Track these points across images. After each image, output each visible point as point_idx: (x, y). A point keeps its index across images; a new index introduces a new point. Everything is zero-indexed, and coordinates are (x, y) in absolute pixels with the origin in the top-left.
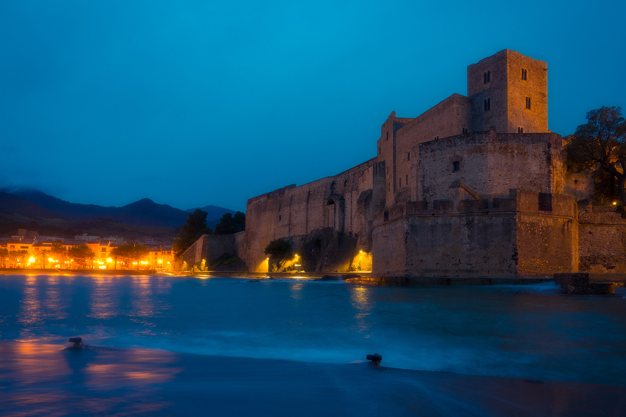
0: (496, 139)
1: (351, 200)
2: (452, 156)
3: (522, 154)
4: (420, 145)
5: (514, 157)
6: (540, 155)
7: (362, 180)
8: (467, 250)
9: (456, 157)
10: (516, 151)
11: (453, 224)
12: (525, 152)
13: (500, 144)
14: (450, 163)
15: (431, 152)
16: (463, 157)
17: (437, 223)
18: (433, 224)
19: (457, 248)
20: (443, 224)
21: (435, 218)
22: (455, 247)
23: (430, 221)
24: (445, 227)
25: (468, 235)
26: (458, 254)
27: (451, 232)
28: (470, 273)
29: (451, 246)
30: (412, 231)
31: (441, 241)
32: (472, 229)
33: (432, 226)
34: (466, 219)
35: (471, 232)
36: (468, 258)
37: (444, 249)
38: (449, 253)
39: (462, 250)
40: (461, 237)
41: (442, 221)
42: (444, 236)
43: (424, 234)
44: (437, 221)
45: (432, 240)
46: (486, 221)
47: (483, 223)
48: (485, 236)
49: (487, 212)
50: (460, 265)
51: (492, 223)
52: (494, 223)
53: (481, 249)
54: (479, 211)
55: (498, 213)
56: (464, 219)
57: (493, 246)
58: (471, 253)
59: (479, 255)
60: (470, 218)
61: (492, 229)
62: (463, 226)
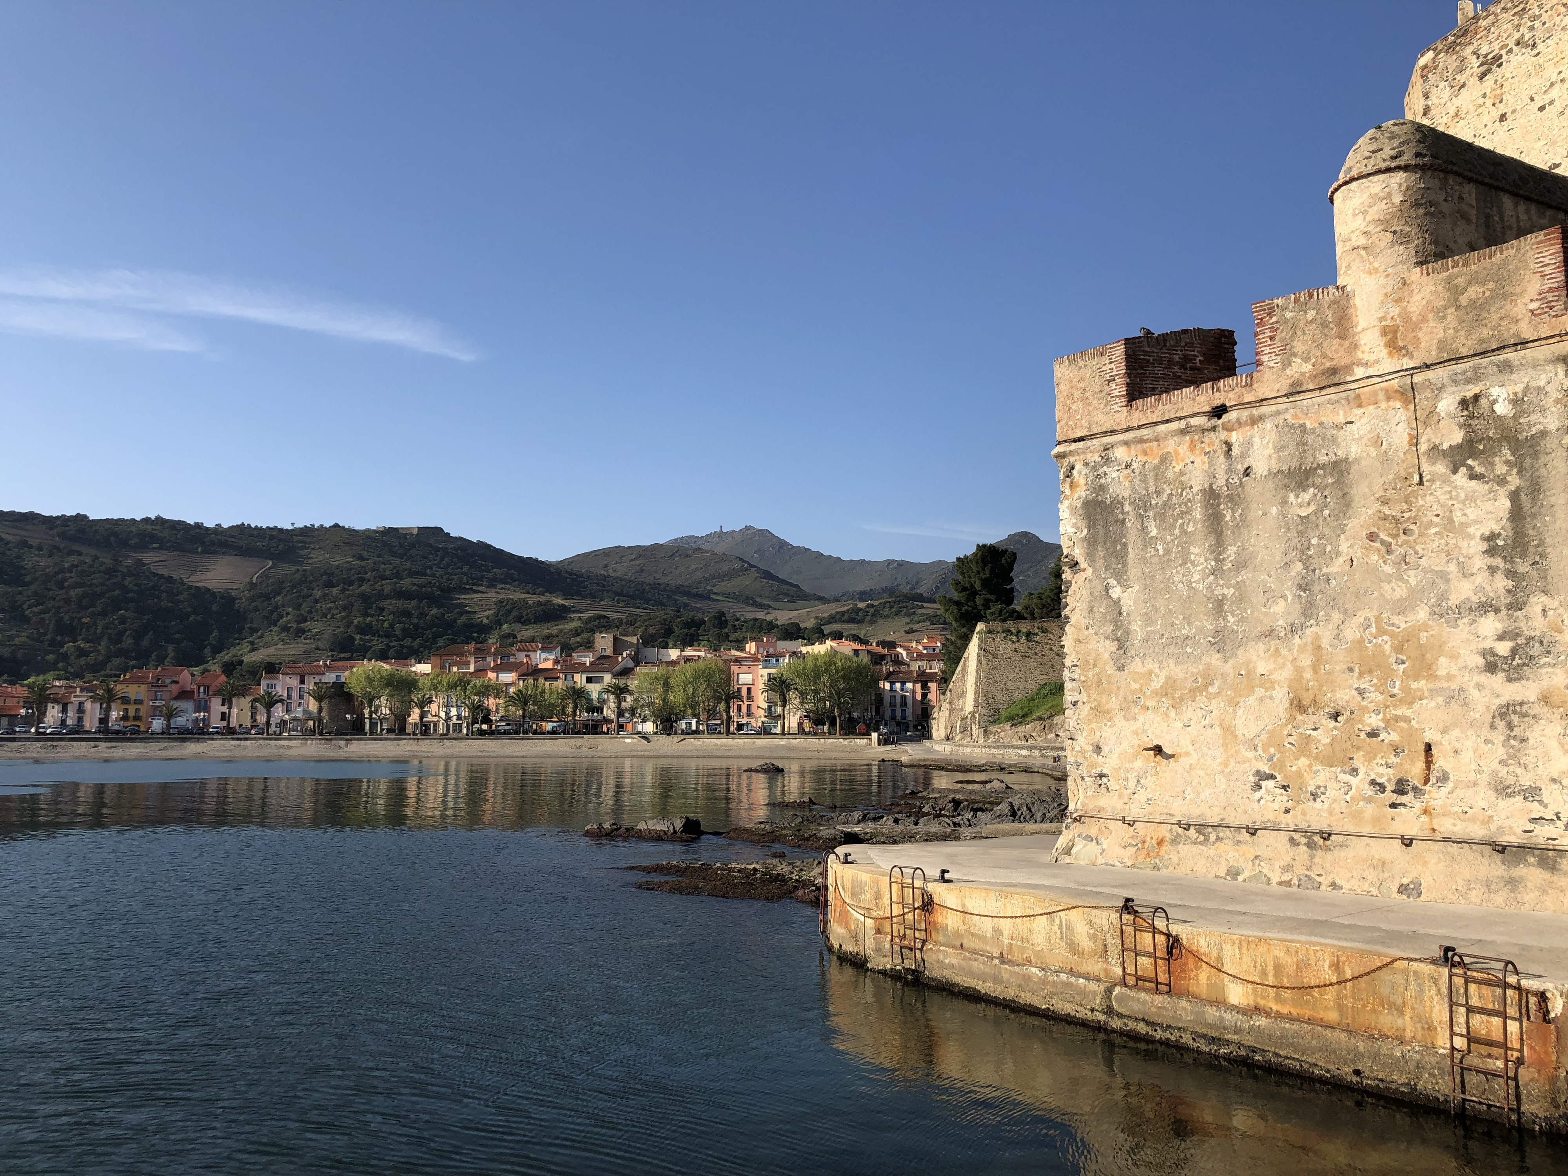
11: (1357, 460)
17: (1247, 472)
18: (1221, 481)
19: (1399, 649)
20: (1290, 474)
21: (1234, 437)
22: (1386, 644)
23: (1201, 461)
24: (1306, 496)
25: (1491, 538)
26: (1410, 698)
27: (1352, 524)
28: (1520, 871)
29: (1351, 633)
30: (1091, 542)
31: (1280, 607)
32: (1514, 481)
33: (1211, 495)
34: (1464, 403)
35: (1517, 515)
36: (1498, 737)
37: (1306, 661)
38: (1344, 696)
39: (1444, 666)
40: (1432, 561)
41: (1279, 449)
42: (1299, 566)
43: (1166, 562)
44: (1244, 456)
45: (1219, 602)
50: (1437, 795)
56: (1447, 405)
58: (1525, 691)
60: (1495, 391)
62: (1441, 468)
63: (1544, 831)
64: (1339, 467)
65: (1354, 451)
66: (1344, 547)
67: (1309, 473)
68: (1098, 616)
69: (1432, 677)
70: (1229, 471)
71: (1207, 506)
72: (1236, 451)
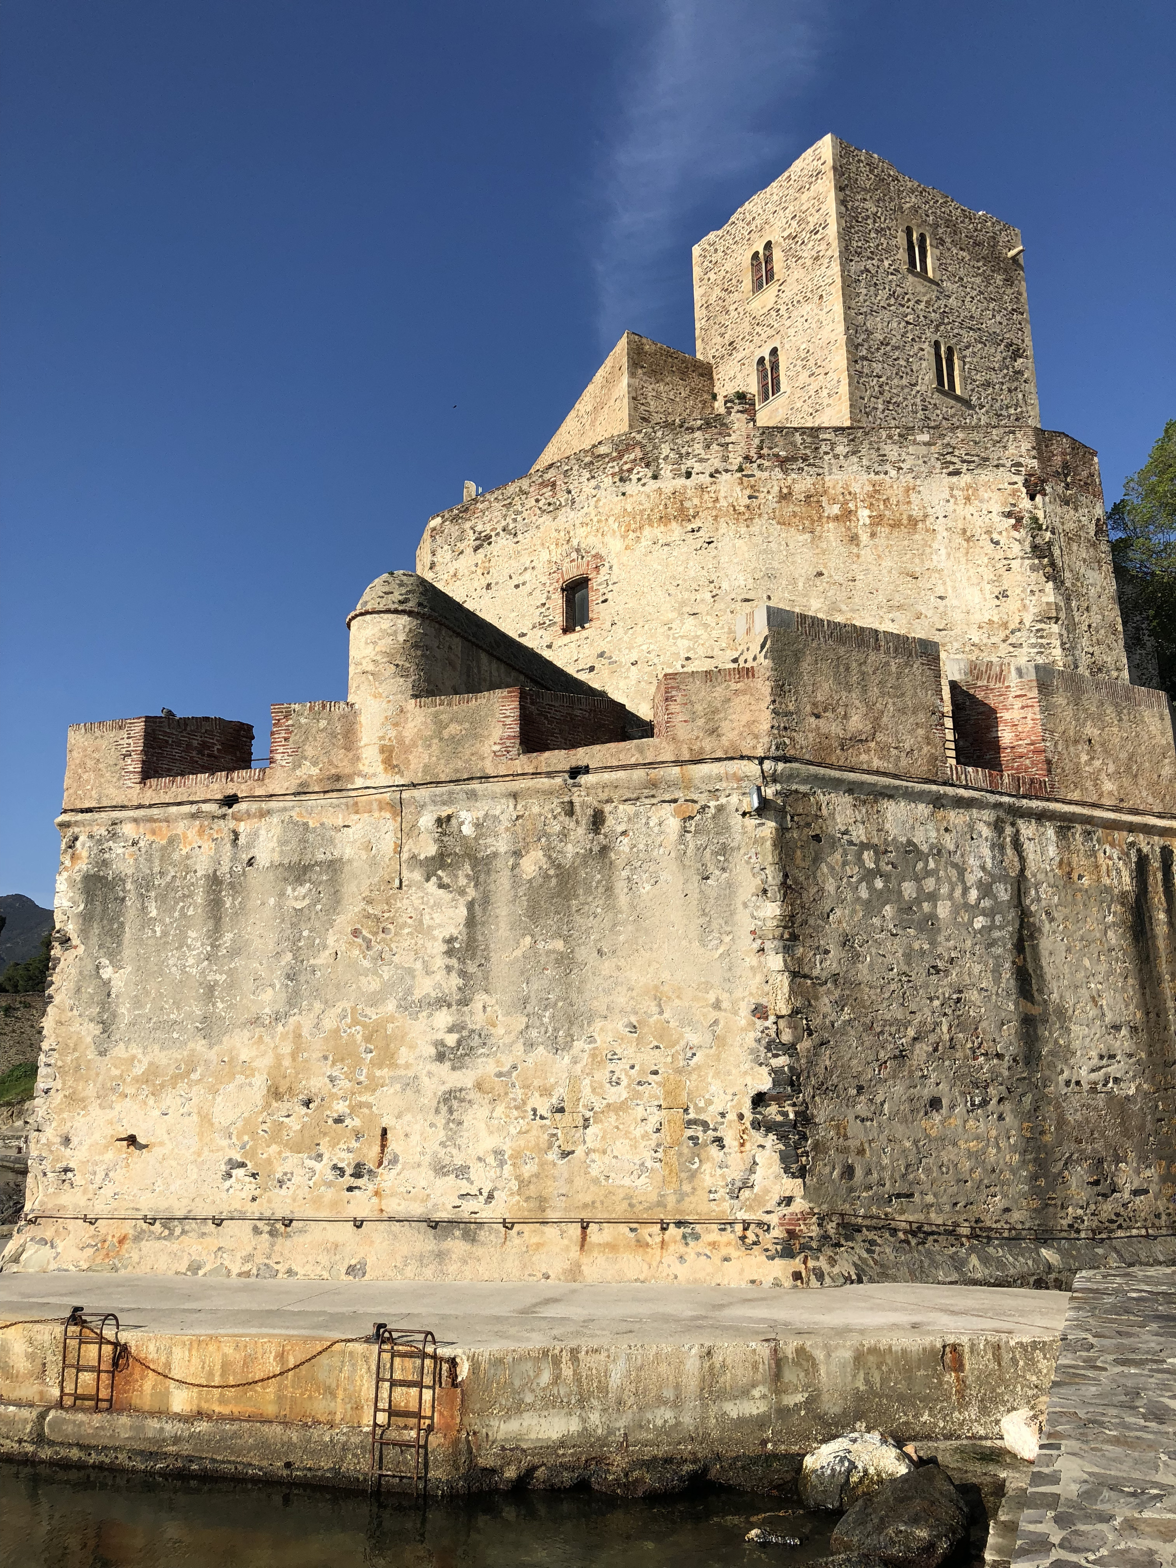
0: (760, 456)
2: (558, 555)
3: (896, 525)
5: (854, 539)
6: (988, 532)
8: (441, 1057)
9: (574, 555)
10: (864, 514)
11: (350, 861)
12: (910, 517)
13: (781, 476)
14: (551, 589)
15: (476, 549)
16: (603, 553)
17: (250, 863)
18: (225, 868)
19: (368, 1039)
20: (290, 867)
21: (242, 827)
22: (358, 1034)
23: (208, 847)
24: (302, 890)
25: (450, 941)
26: (373, 1086)
27: (340, 920)
28: (448, 1244)
29: (329, 1023)
30: (87, 918)
31: (267, 995)
32: (471, 893)
33: (214, 881)
34: (439, 819)
35: (471, 922)
36: (441, 1121)
37: (286, 1049)
38: (317, 1083)
39: (404, 1055)
40: (403, 959)
41: (283, 843)
42: (289, 956)
43: (162, 944)
44: (249, 846)
45: (211, 989)
46: (564, 835)
47: (548, 851)
48: (559, 945)
49: (575, 772)
50: (387, 1178)
51: (604, 850)
52: (624, 845)
53: (530, 1045)
54: (524, 763)
55: (639, 774)
56: (427, 821)
57: (619, 1025)
58: (464, 1078)
59: (518, 1093)
60: (463, 814)
61: (609, 889)
62: (417, 875)
63: (469, 1206)
64: (334, 866)
65: (348, 852)
66: (331, 941)
67: (307, 869)
68: (85, 996)
69: (394, 1065)
70: (234, 859)
71: (209, 891)
72: (242, 840)
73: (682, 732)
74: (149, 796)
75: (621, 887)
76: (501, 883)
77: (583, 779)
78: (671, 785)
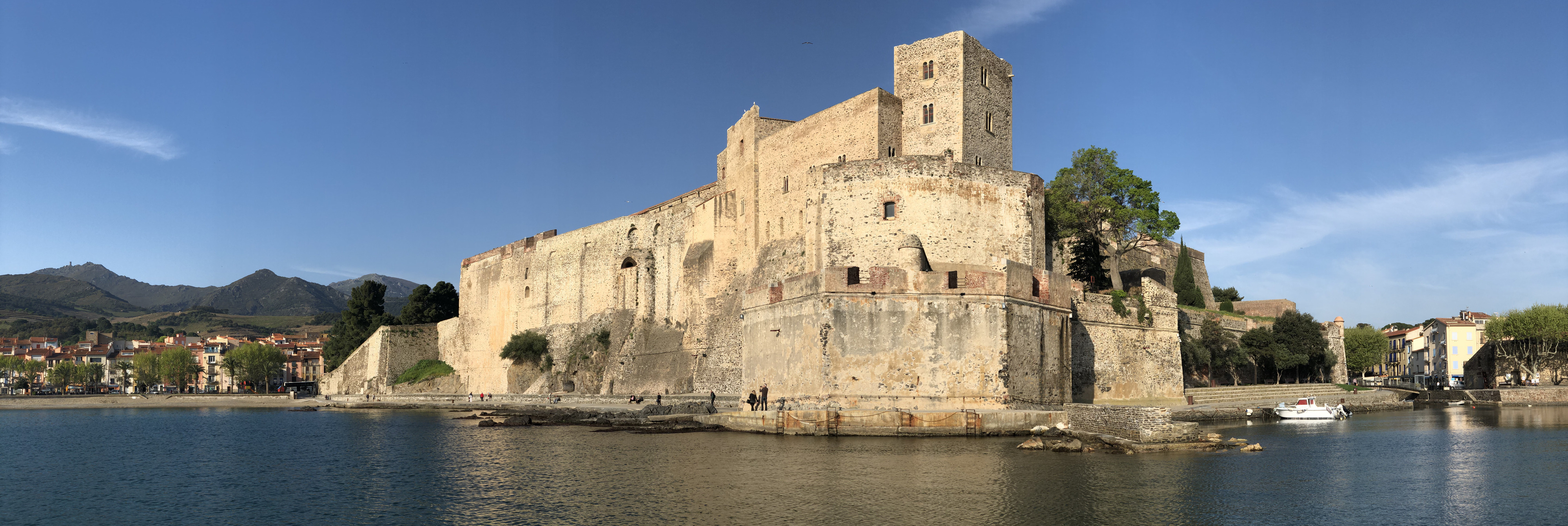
1: (669, 259)
2: (882, 191)
3: (991, 200)
4: (824, 167)
5: (980, 204)
7: (691, 224)
8: (931, 360)
9: (889, 193)
10: (983, 195)
11: (906, 312)
12: (995, 198)
13: (960, 179)
14: (879, 203)
15: (845, 181)
16: (901, 195)
17: (880, 310)
18: (873, 311)
19: (913, 355)
20: (891, 312)
21: (877, 301)
22: (911, 354)
23: (868, 305)
24: (895, 318)
25: (932, 333)
26: (915, 366)
27: (905, 326)
28: (935, 402)
29: (904, 351)
30: (835, 322)
31: (887, 344)
32: (937, 322)
33: (871, 314)
34: (929, 304)
35: (937, 329)
36: (931, 375)
37: (893, 357)
38: (901, 365)
39: (922, 360)
40: (921, 337)
41: (888, 306)
42: (892, 335)
43: (858, 329)
44: (880, 306)
45: (872, 341)
46: (959, 309)
47: (955, 313)
48: (958, 336)
49: (963, 294)
50: (919, 388)
51: (969, 314)
52: (973, 313)
53: (951, 358)
54: (949, 291)
55: (977, 297)
56: (926, 303)
57: (971, 354)
58: (937, 365)
59: (949, 369)
60: (935, 303)
61: (970, 323)
62: (924, 317)
63: (938, 394)
64: (903, 313)
65: (906, 310)
66: (903, 332)
67: (895, 313)
69: (920, 362)
70: (876, 309)
71: (869, 316)
72: (878, 304)
73: (987, 287)
74: (850, 290)
75: (972, 323)
76: (945, 320)
77: (965, 296)
78: (984, 300)
